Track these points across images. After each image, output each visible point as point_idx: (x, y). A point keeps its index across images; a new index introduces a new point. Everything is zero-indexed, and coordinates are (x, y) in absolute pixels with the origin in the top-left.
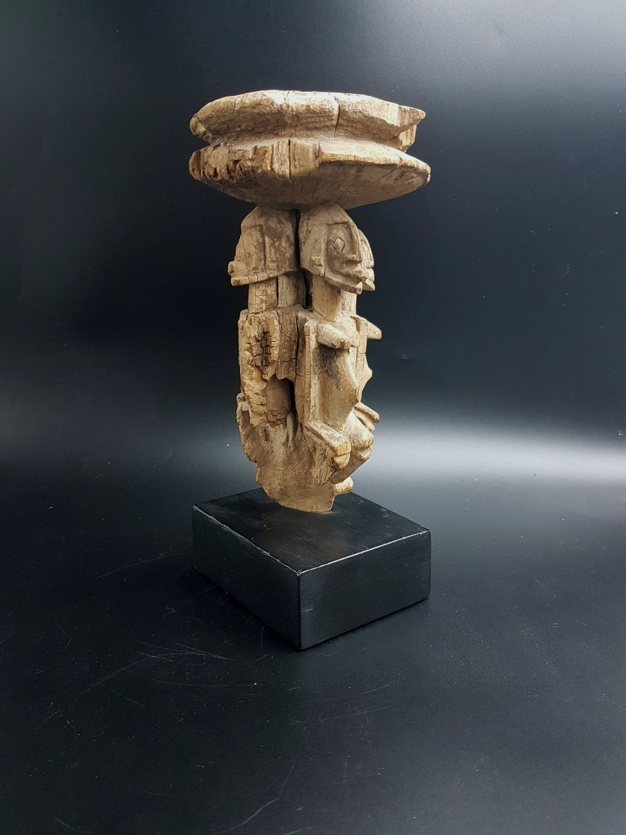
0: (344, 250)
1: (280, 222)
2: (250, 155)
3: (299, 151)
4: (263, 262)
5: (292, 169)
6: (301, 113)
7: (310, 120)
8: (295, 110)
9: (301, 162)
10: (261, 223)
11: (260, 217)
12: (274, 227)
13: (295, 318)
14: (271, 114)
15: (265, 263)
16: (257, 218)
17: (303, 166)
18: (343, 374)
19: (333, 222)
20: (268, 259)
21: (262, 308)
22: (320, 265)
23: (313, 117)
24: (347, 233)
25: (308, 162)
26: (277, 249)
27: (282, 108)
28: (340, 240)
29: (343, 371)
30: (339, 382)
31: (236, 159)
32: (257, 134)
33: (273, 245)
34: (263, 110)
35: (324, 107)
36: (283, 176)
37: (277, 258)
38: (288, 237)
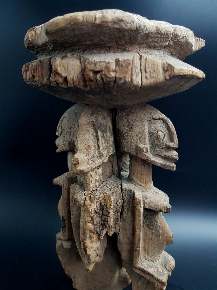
0: (164, 140)
1: (104, 118)
2: (113, 66)
3: (151, 65)
4: (97, 151)
5: (144, 80)
6: (152, 33)
7: (154, 40)
8: (148, 29)
9: (152, 74)
10: (94, 120)
11: (92, 115)
12: (102, 122)
13: (120, 189)
14: (130, 30)
15: (99, 151)
16: (89, 116)
17: (154, 78)
18: (161, 226)
19: (152, 118)
20: (101, 148)
21: (96, 186)
22: (147, 152)
23: (158, 37)
24: (164, 126)
25: (158, 74)
26: (105, 139)
27: (140, 27)
28: (161, 133)
29: (161, 224)
30: (158, 232)
31: (97, 70)
32: (107, 48)
33: (103, 136)
34: (124, 26)
35: (168, 30)
36: (137, 86)
37: (106, 146)
38: (110, 128)
